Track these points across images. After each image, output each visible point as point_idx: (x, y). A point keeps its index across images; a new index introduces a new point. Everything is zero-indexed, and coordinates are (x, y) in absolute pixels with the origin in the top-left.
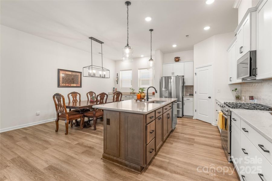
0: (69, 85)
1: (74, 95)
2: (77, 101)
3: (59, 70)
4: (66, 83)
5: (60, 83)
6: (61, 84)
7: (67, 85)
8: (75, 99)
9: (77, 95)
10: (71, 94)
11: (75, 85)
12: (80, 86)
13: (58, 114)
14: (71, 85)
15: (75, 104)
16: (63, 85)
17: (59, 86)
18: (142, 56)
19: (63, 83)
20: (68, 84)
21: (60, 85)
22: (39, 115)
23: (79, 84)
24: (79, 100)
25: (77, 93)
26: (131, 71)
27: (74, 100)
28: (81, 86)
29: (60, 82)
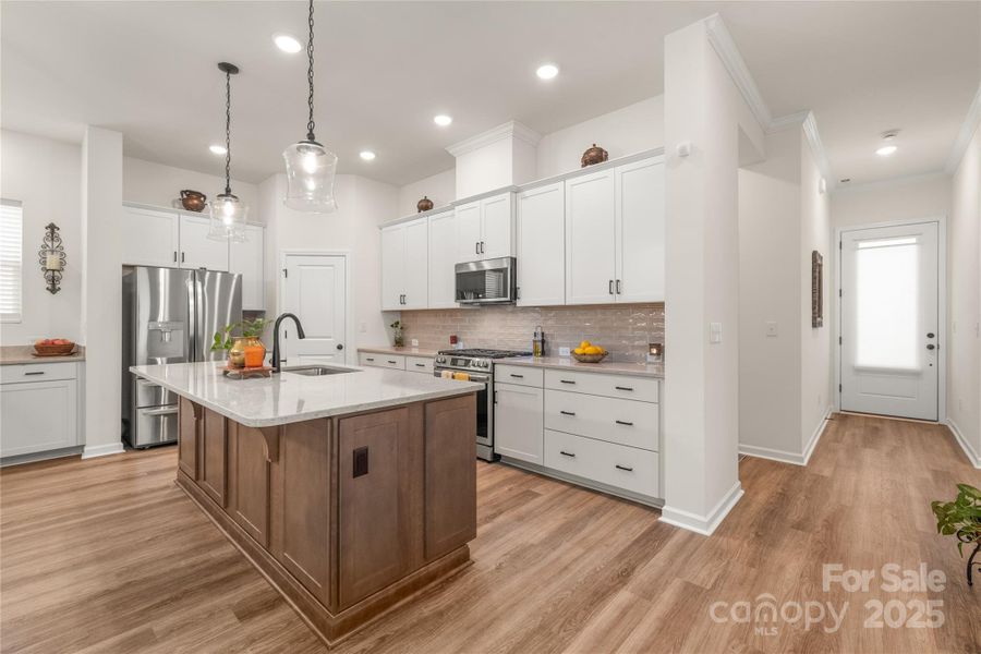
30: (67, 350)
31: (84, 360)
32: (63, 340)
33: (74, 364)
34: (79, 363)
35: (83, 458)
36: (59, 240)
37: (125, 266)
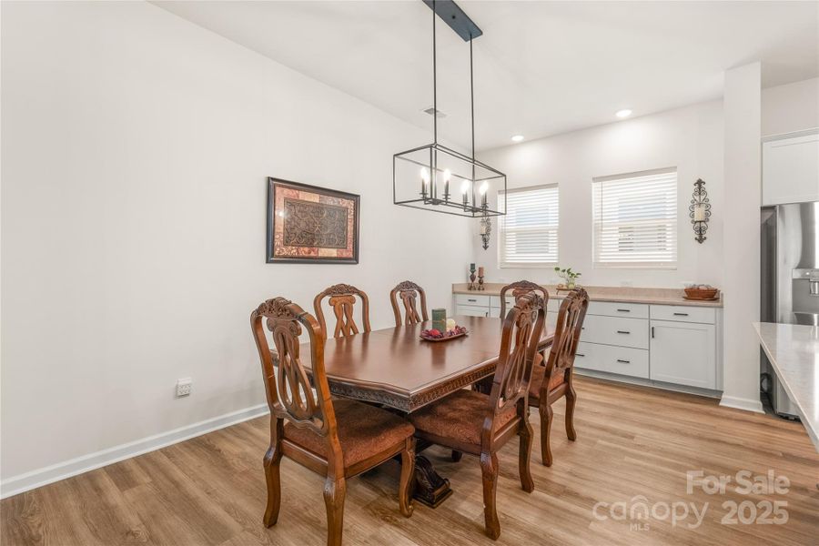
0: (312, 254)
1: (341, 299)
2: (356, 332)
3: (272, 184)
4: (298, 245)
5: (277, 243)
6: (281, 250)
7: (304, 251)
8: (345, 319)
9: (353, 301)
10: (327, 298)
11: (333, 253)
12: (351, 256)
13: (280, 421)
14: (320, 255)
15: (344, 343)
16: (285, 253)
17: (273, 256)
18: (624, 114)
19: (286, 243)
20: (306, 249)
21: (276, 253)
22: (188, 395)
23: (350, 246)
24: (361, 330)
25: (355, 290)
26: (555, 191)
27: (340, 327)
28: (355, 259)
29: (277, 236)
30: (710, 296)
31: (722, 307)
32: (707, 286)
33: (713, 310)
34: (718, 310)
35: (720, 404)
36: (705, 193)
37: (764, 209)
